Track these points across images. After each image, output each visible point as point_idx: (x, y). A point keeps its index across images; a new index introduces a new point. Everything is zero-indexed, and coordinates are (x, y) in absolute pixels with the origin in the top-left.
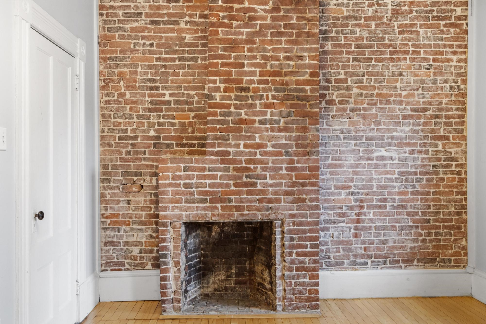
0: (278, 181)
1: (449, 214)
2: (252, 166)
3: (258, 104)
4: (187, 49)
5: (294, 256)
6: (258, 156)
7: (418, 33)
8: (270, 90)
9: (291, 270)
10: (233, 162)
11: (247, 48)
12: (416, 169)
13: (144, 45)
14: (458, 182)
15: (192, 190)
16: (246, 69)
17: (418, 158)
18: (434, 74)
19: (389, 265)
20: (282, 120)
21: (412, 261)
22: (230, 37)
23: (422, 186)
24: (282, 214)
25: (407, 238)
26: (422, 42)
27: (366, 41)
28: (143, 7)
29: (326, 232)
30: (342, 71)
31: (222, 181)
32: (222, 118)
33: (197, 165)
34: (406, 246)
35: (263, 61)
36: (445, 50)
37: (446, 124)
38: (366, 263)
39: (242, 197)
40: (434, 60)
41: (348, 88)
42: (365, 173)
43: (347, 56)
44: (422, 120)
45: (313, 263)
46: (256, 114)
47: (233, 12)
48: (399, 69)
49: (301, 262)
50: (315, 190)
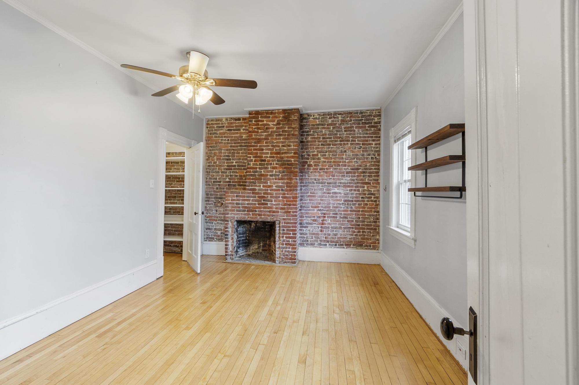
0: (278, 203)
1: (370, 222)
2: (266, 196)
3: (269, 167)
4: (243, 141)
5: (285, 238)
6: (269, 191)
7: (354, 131)
8: (275, 161)
9: (283, 244)
10: (258, 193)
11: (265, 142)
12: (353, 199)
13: (225, 140)
14: (375, 206)
15: (239, 206)
16: (264, 151)
17: (354, 193)
18: (363, 151)
19: (338, 246)
20: (280, 175)
21: (350, 245)
22: (258, 137)
23: (355, 207)
24: (279, 218)
25: (348, 233)
26: (356, 136)
27: (328, 136)
28: (225, 123)
29: (307, 229)
30: (316, 150)
31: (252, 202)
32: (253, 173)
33: (242, 195)
34: (347, 237)
35: (272, 148)
36: (368, 139)
37: (369, 176)
38: (326, 245)
39: (261, 209)
40: (363, 144)
41: (319, 159)
42: (327, 200)
43: (318, 143)
44: (356, 174)
45: (293, 242)
46: (268, 172)
47: (259, 126)
48: (345, 149)
49: (288, 241)
50: (295, 207)
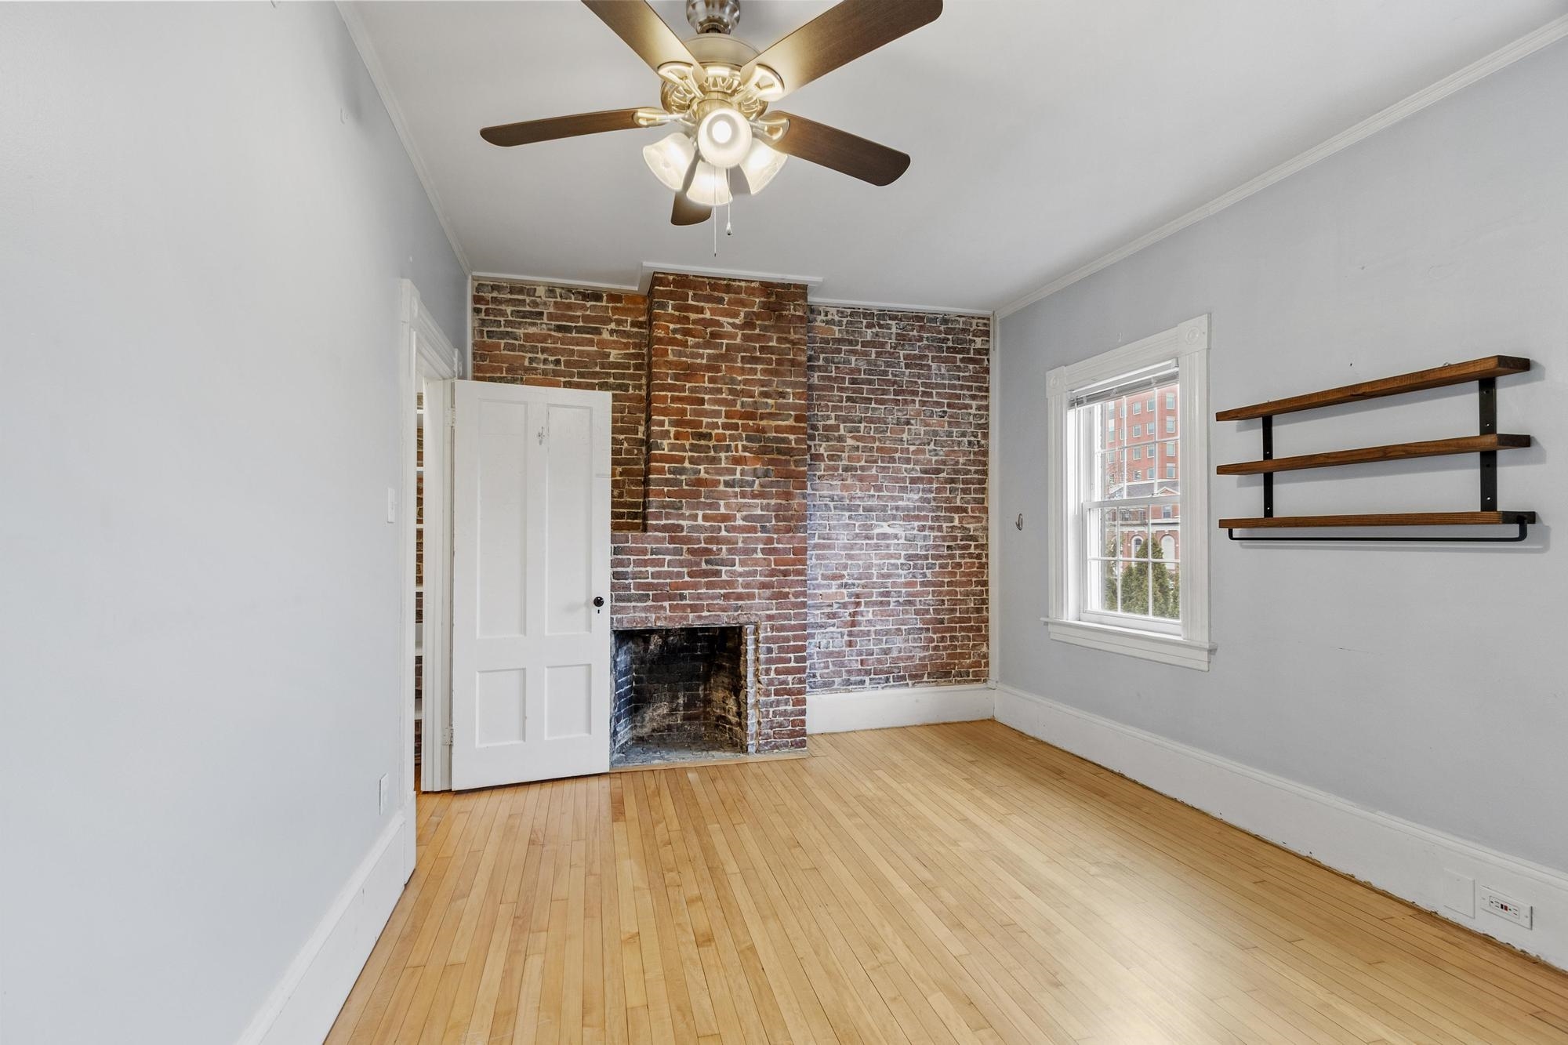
0: (751, 568)
1: (967, 611)
2: (714, 547)
3: (723, 458)
4: (613, 371)
5: (773, 675)
6: (724, 533)
7: (929, 367)
8: (740, 438)
9: (767, 694)
10: (687, 540)
11: (708, 376)
12: (927, 551)
13: (545, 361)
14: (978, 568)
15: (627, 582)
16: (706, 406)
17: (930, 536)
18: (950, 423)
19: (892, 683)
20: (757, 482)
21: (922, 676)
22: (684, 359)
23: (934, 574)
24: (756, 615)
25: (916, 645)
26: (934, 381)
27: (864, 374)
28: (545, 303)
29: (811, 641)
30: (833, 414)
31: (671, 569)
32: (672, 476)
33: (634, 545)
34: (914, 656)
35: (730, 397)
36: (962, 392)
37: (964, 491)
38: (863, 682)
39: (699, 591)
40: (949, 405)
41: (841, 439)
42: (863, 557)
43: (839, 394)
44: (935, 486)
45: (797, 684)
46: (720, 472)
47: (689, 324)
48: (906, 415)
49: (782, 683)
50: (802, 580)
